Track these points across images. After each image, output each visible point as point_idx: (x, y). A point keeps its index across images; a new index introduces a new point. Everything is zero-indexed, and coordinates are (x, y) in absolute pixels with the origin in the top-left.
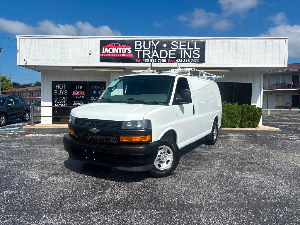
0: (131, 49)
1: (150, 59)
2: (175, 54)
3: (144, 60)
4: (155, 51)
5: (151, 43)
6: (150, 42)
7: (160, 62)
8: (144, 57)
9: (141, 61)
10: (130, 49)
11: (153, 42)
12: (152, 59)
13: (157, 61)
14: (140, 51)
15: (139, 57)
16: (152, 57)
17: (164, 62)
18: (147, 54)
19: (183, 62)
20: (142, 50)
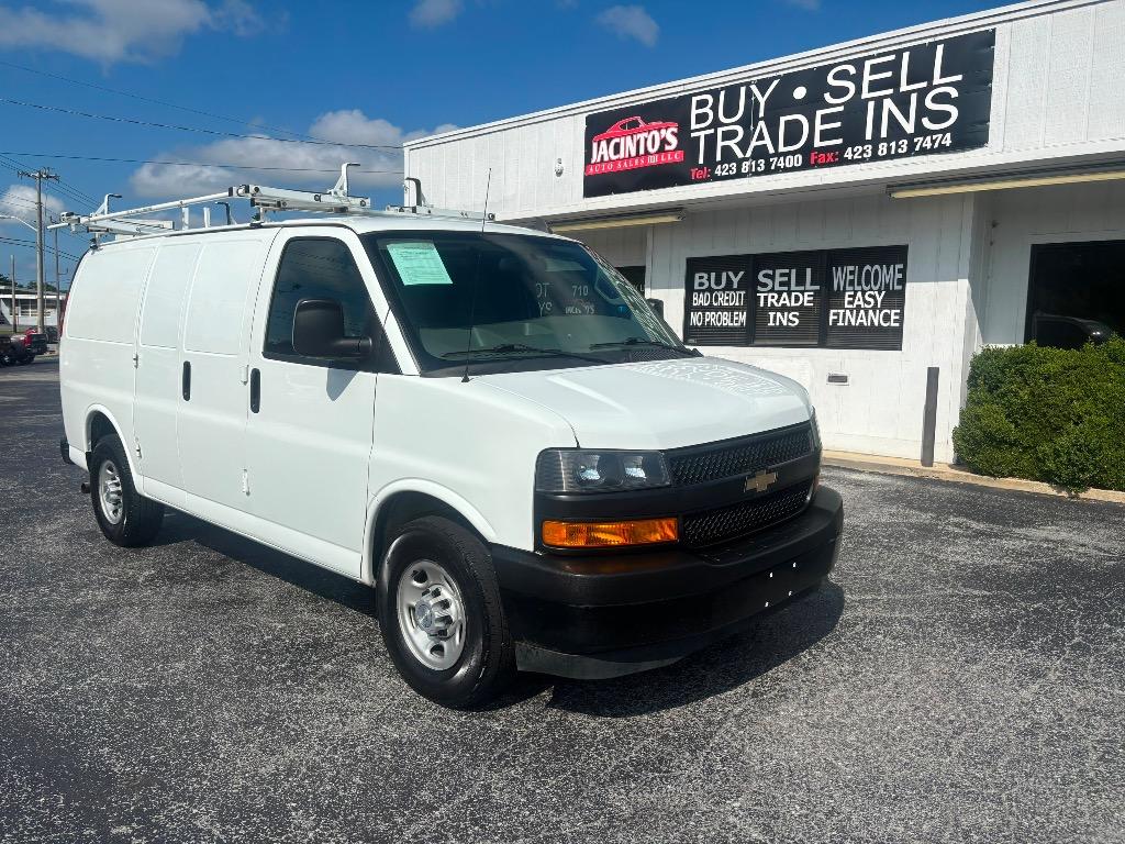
0: (675, 130)
1: (739, 162)
3: (719, 167)
4: (762, 124)
5: (749, 94)
6: (743, 89)
7: (778, 170)
8: (719, 158)
9: (708, 173)
10: (673, 133)
11: (754, 88)
12: (747, 159)
13: (768, 164)
14: (706, 136)
15: (701, 161)
16: (749, 154)
17: (794, 169)
18: (732, 143)
19: (875, 158)
20: (712, 131)
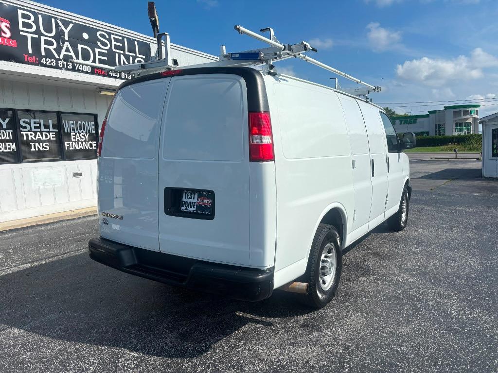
0: (8, 25)
1: (57, 60)
2: (106, 58)
3: (44, 59)
4: (67, 43)
5: (57, 25)
6: (53, 20)
7: (78, 71)
8: (43, 54)
9: (36, 60)
10: (6, 26)
11: (59, 21)
12: (61, 60)
13: (74, 67)
14: (32, 38)
15: (30, 51)
16: (61, 57)
17: (87, 72)
18: (51, 48)
19: (120, 78)
20: (37, 36)
